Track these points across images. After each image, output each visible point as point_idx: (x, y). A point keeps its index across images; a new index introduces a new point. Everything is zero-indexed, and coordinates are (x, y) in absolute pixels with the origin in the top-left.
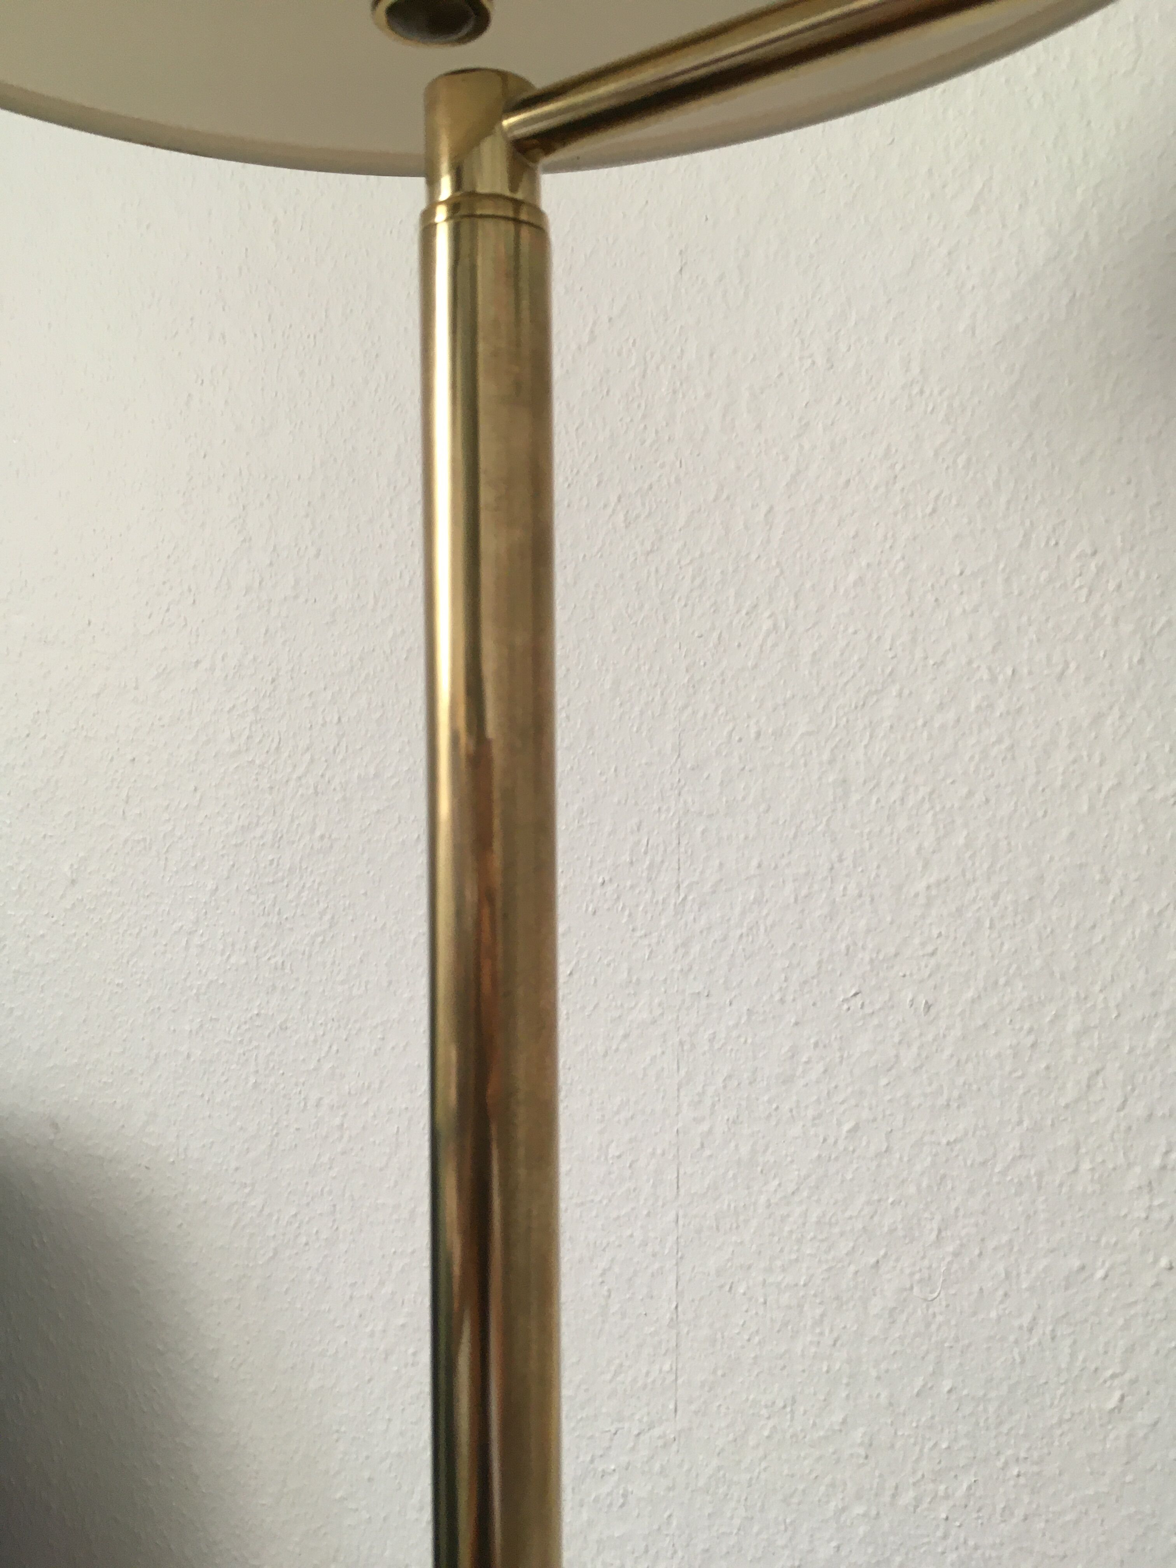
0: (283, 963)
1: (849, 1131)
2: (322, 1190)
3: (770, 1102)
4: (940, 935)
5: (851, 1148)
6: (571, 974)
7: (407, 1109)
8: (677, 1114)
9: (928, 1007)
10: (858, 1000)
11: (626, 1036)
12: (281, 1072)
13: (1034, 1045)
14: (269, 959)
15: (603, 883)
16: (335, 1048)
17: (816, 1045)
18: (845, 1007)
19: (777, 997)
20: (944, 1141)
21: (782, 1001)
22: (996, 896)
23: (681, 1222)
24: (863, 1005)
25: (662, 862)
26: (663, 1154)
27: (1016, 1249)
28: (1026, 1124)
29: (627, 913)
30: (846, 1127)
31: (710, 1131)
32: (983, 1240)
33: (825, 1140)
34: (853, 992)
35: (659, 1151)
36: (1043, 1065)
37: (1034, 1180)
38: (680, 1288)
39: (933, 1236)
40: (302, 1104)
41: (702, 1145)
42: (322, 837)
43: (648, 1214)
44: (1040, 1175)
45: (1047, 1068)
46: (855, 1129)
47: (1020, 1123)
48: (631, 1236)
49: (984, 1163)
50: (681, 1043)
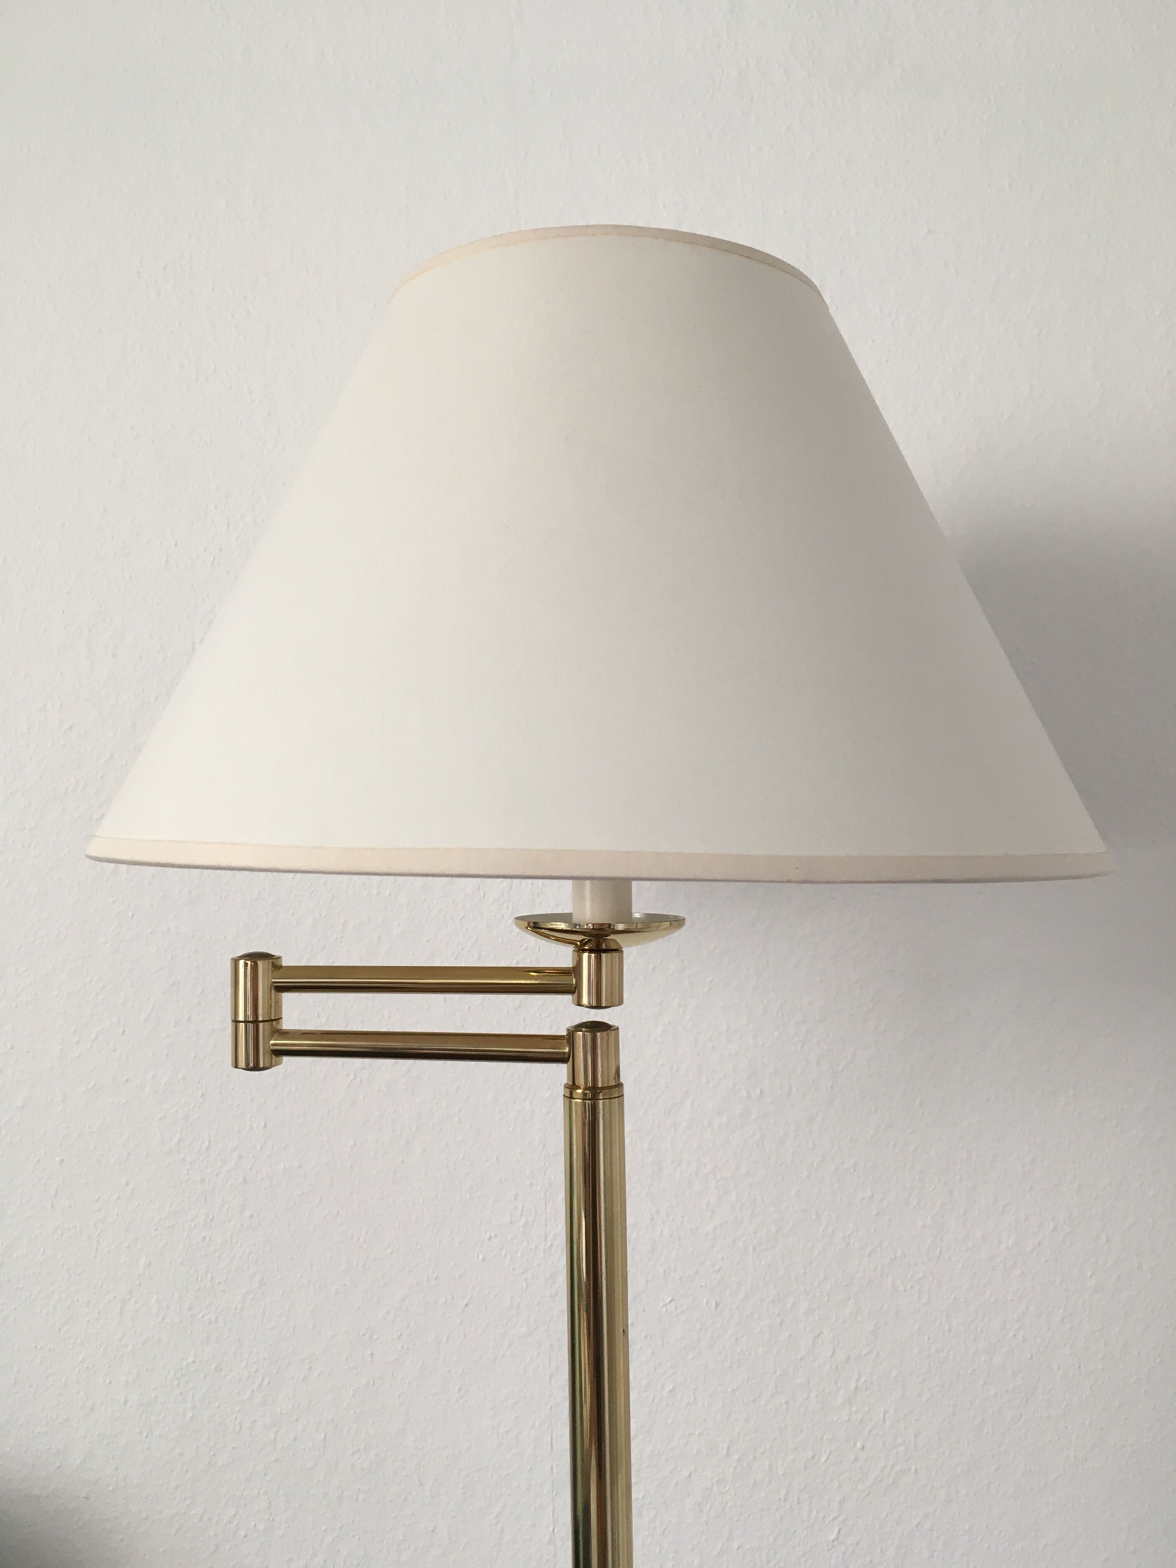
0: (216, 1318)
1: (670, 1392)
2: (259, 1493)
4: (723, 1258)
5: (671, 1403)
6: (467, 1305)
7: (332, 1419)
8: (550, 1397)
9: (717, 1305)
10: (673, 1305)
11: (510, 1346)
12: (217, 1405)
13: (781, 1324)
14: (204, 1315)
15: (490, 1239)
16: (266, 1381)
17: (646, 1337)
18: (664, 1310)
20: (730, 1390)
22: (755, 1233)
23: (555, 1470)
24: (676, 1308)
25: (534, 1221)
26: (541, 1425)
27: (775, 1451)
28: (778, 1373)
29: (508, 1258)
30: (667, 1390)
32: (755, 1449)
33: (653, 1400)
34: (669, 1299)
35: (537, 1424)
36: (788, 1334)
37: (784, 1406)
38: (555, 1516)
39: (725, 1452)
40: (238, 1427)
42: (251, 1217)
43: (531, 1469)
44: (787, 1403)
45: (790, 1336)
46: (673, 1389)
47: (775, 1371)
48: (518, 1486)
49: (754, 1401)
50: (552, 1346)
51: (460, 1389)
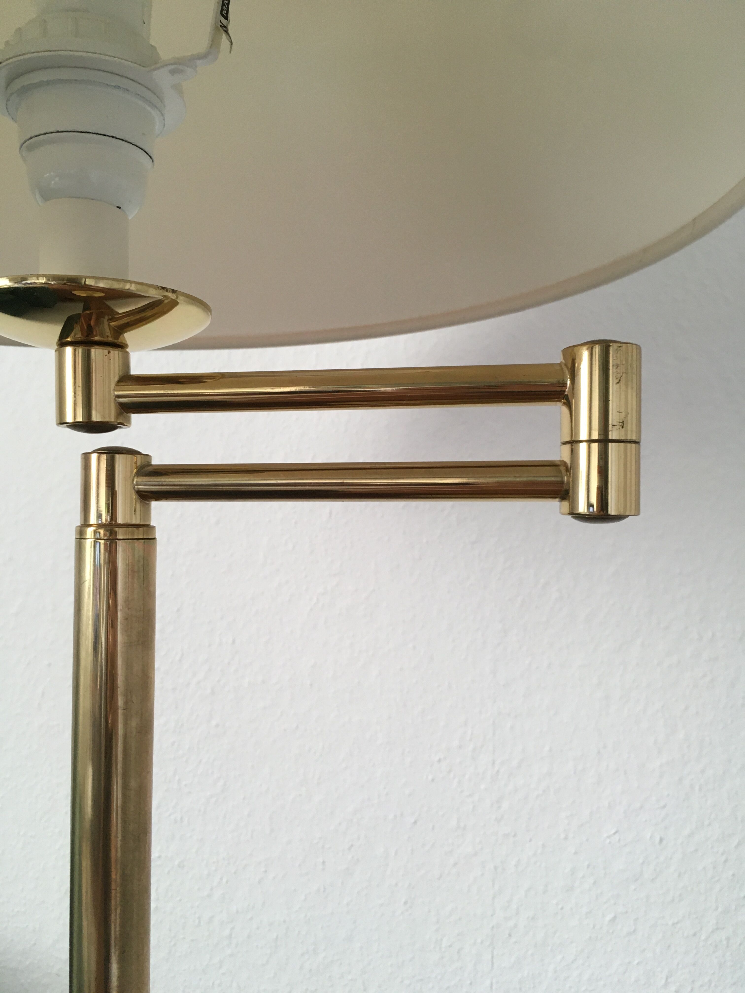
0: (182, 818)
1: (610, 921)
2: (213, 984)
3: (557, 904)
4: (668, 795)
5: (611, 931)
6: (415, 822)
7: (285, 921)
8: (492, 916)
9: (661, 840)
10: (617, 837)
11: (455, 864)
12: (178, 899)
13: (726, 861)
14: (170, 815)
15: (439, 761)
16: (224, 880)
17: (589, 866)
18: (608, 841)
19: (563, 836)
20: (670, 923)
21: (566, 838)
22: (703, 772)
23: (494, 987)
24: (619, 840)
25: (482, 746)
26: (482, 942)
27: (713, 984)
28: (720, 910)
29: (457, 780)
30: (609, 917)
31: (516, 926)
32: (693, 982)
33: (594, 928)
34: (613, 831)
35: (479, 941)
36: (731, 873)
37: (725, 943)
39: (663, 982)
40: (197, 921)
41: (510, 935)
42: (217, 725)
43: (471, 984)
44: (728, 939)
45: (733, 875)
46: (615, 918)
47: (717, 909)
49: (695, 935)
50: (496, 868)
51: (406, 903)
